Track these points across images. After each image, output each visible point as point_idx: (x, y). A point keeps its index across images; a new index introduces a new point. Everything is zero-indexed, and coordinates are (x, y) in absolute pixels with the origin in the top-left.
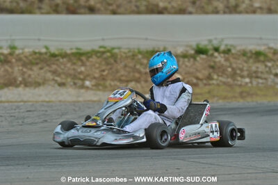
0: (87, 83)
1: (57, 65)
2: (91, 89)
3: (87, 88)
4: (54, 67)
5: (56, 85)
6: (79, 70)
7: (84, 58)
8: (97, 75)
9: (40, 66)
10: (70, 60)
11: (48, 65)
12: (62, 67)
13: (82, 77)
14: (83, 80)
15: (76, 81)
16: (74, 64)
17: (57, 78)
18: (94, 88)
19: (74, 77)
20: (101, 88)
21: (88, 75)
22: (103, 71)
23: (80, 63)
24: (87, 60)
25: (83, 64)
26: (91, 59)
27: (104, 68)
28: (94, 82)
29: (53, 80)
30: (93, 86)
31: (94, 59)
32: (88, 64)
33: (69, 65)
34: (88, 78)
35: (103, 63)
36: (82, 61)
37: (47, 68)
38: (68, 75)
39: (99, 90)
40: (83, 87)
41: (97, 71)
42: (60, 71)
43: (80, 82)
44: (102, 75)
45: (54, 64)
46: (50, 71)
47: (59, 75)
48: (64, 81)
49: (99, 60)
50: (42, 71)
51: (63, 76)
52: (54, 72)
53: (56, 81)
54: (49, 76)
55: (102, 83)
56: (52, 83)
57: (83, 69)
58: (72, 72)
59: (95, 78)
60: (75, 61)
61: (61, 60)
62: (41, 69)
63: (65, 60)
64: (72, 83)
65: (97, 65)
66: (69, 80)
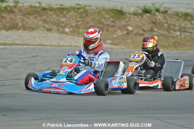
0: (67, 30)
1: (46, 16)
2: (69, 34)
3: (66, 33)
4: (44, 17)
5: (45, 30)
6: (61, 20)
7: (65, 12)
8: (73, 25)
9: (34, 16)
10: (55, 13)
11: (40, 16)
12: (50, 17)
13: (63, 25)
14: (64, 27)
15: (59, 28)
16: (58, 16)
17: (46, 25)
18: (72, 33)
19: (58, 25)
20: (76, 33)
21: (67, 24)
22: (78, 22)
23: (62, 15)
24: (67, 13)
25: (65, 16)
26: (70, 13)
27: (78, 19)
28: (71, 29)
29: (43, 26)
30: (71, 32)
31: (72, 13)
32: (68, 16)
33: (54, 16)
34: (67, 26)
35: (78, 16)
36: (63, 14)
37: (39, 18)
38: (54, 24)
39: (75, 35)
40: (63, 32)
41: (74, 22)
42: (48, 20)
43: (61, 29)
44: (77, 25)
45: (44, 15)
46: (41, 20)
47: (47, 23)
48: (50, 27)
49: (75, 14)
50: (36, 20)
51: (50, 24)
52: (44, 21)
53: (45, 27)
54: (41, 23)
55: (76, 30)
56: (43, 28)
57: (64, 19)
58: (56, 21)
59: (72, 26)
60: (59, 14)
61: (49, 13)
62: (35, 18)
63: (52, 13)
64: (56, 30)
65: (74, 18)
66: (54, 27)
